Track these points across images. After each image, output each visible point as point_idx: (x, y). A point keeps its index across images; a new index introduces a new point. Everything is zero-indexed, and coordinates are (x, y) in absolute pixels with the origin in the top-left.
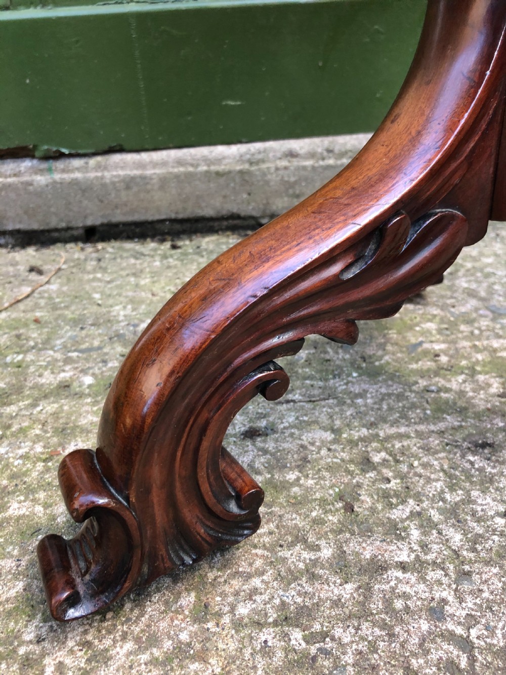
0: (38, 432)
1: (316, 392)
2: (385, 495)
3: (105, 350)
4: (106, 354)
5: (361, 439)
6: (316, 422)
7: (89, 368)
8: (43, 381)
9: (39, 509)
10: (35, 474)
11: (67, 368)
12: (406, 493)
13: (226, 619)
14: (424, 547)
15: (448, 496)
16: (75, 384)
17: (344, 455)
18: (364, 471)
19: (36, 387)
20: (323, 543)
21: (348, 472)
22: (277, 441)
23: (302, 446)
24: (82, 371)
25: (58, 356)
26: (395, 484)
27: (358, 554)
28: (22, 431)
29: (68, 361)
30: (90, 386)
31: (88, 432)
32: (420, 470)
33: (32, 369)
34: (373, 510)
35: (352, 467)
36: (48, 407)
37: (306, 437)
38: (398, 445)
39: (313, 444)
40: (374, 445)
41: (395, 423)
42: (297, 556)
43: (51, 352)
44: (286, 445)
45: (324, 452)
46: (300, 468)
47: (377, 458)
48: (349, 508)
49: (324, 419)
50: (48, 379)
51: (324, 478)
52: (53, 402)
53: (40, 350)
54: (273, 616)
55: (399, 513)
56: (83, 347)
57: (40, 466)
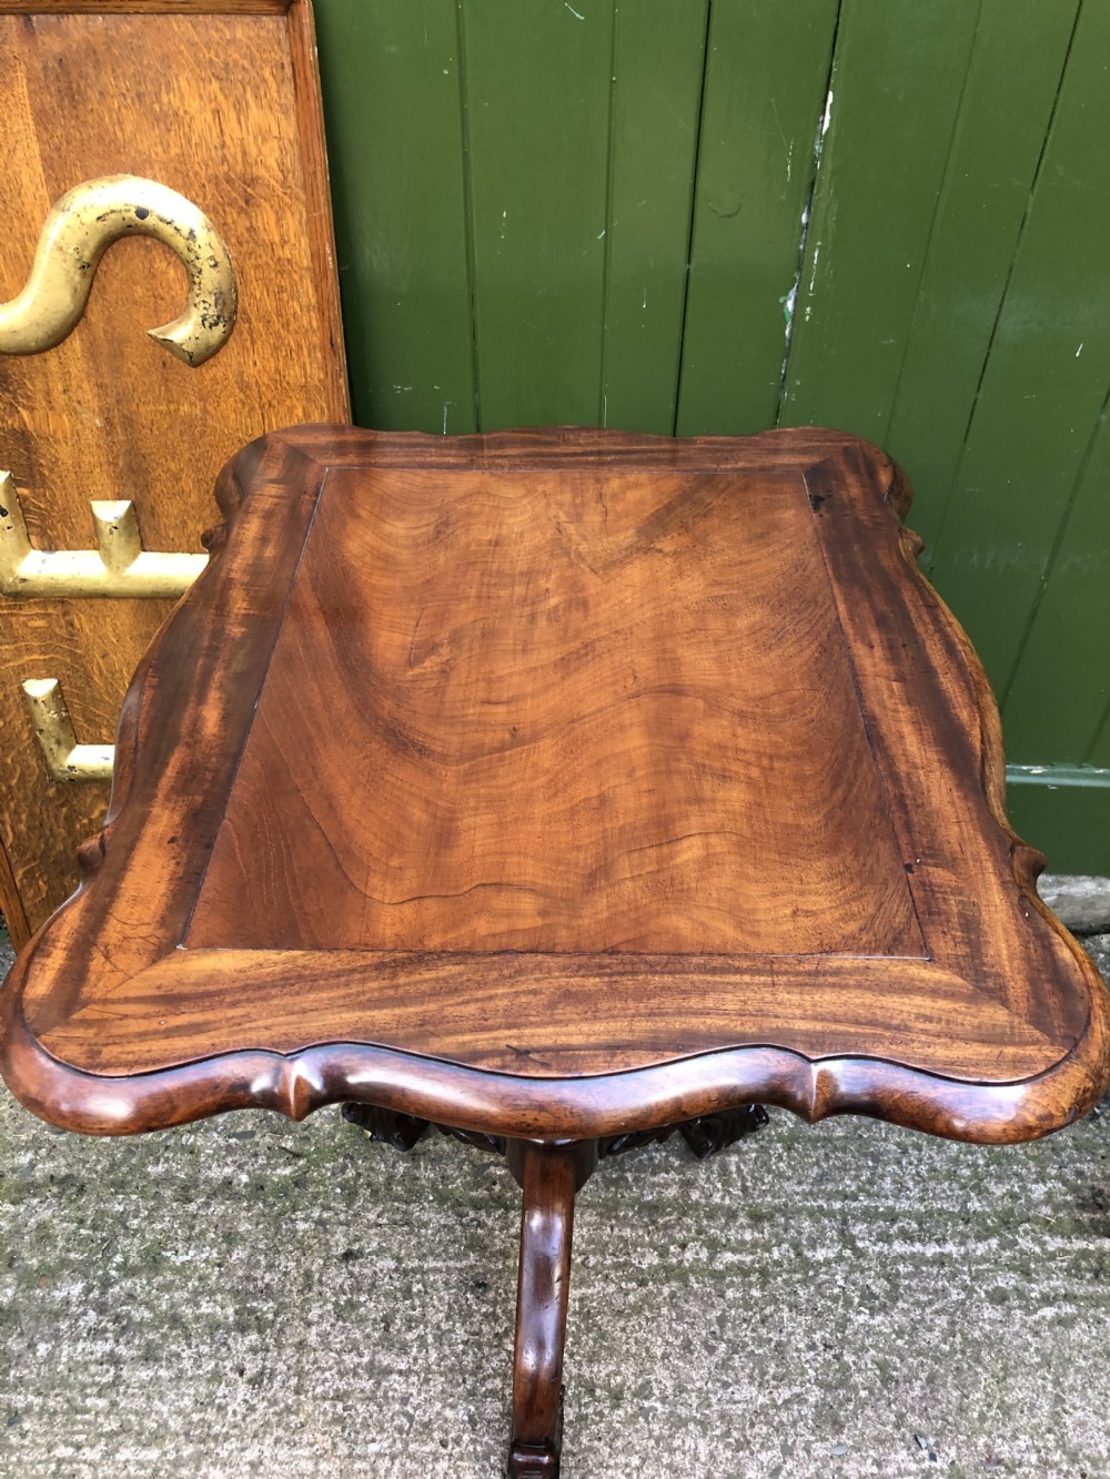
0: (213, 1236)
1: (398, 1217)
2: (410, 1320)
3: (257, 1139)
4: (257, 1144)
5: (413, 1270)
6: (389, 1249)
7: (246, 1163)
8: (212, 1175)
9: (218, 1309)
10: (214, 1278)
11: (229, 1160)
12: (423, 1320)
13: (310, 1394)
14: (415, 1359)
15: (442, 1325)
16: (235, 1182)
17: (397, 1284)
18: (405, 1298)
19: (208, 1181)
20: (366, 1352)
21: (396, 1299)
22: (361, 1265)
23: (375, 1273)
24: (240, 1167)
25: (222, 1142)
26: (417, 1313)
27: (380, 1361)
28: (203, 1233)
29: (229, 1150)
30: (246, 1185)
31: (246, 1240)
32: (436, 1303)
33: (203, 1159)
34: (399, 1331)
35: (399, 1295)
36: (217, 1209)
37: (380, 1264)
38: (432, 1278)
39: (381, 1271)
40: (418, 1276)
41: (437, 1257)
42: (350, 1360)
43: (215, 1135)
44: (366, 1271)
45: (386, 1279)
46: (369, 1292)
47: (416, 1288)
48: (386, 1329)
49: (395, 1248)
50: (217, 1173)
51: (379, 1302)
52: (223, 1203)
53: (207, 1130)
54: (332, 1394)
55: (410, 1336)
56: (240, 1130)
57: (217, 1269)
